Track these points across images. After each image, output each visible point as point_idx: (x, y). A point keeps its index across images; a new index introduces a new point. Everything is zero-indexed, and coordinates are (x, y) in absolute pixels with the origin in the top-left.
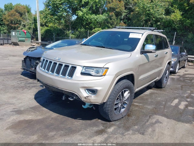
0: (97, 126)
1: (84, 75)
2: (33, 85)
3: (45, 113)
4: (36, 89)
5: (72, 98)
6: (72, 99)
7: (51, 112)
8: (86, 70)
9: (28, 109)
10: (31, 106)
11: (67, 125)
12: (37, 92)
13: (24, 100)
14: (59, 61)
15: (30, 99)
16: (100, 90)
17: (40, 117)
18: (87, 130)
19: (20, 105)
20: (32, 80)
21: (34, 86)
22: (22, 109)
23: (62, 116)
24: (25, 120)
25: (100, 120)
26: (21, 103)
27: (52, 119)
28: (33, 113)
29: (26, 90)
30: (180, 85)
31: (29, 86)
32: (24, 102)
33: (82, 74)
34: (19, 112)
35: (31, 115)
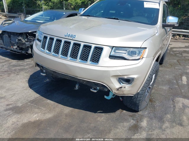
0: (126, 120)
1: (115, 59)
2: (20, 68)
3: (54, 108)
4: (25, 73)
5: (95, 89)
6: (95, 91)
7: (61, 106)
8: (116, 51)
9: (27, 103)
10: (29, 99)
11: (91, 123)
12: (28, 77)
13: (16, 90)
14: (74, 39)
15: (24, 89)
16: (137, 78)
17: (49, 116)
18: (118, 128)
19: (14, 98)
20: (15, 61)
21: (22, 70)
22: (20, 105)
23: (77, 110)
24: (30, 122)
25: (124, 111)
26: (14, 94)
27: (66, 115)
28: (37, 110)
29: (12, 75)
30: (175, 59)
31: (15, 70)
32: (17, 94)
33: (111, 57)
34: (17, 110)
35: (36, 113)
